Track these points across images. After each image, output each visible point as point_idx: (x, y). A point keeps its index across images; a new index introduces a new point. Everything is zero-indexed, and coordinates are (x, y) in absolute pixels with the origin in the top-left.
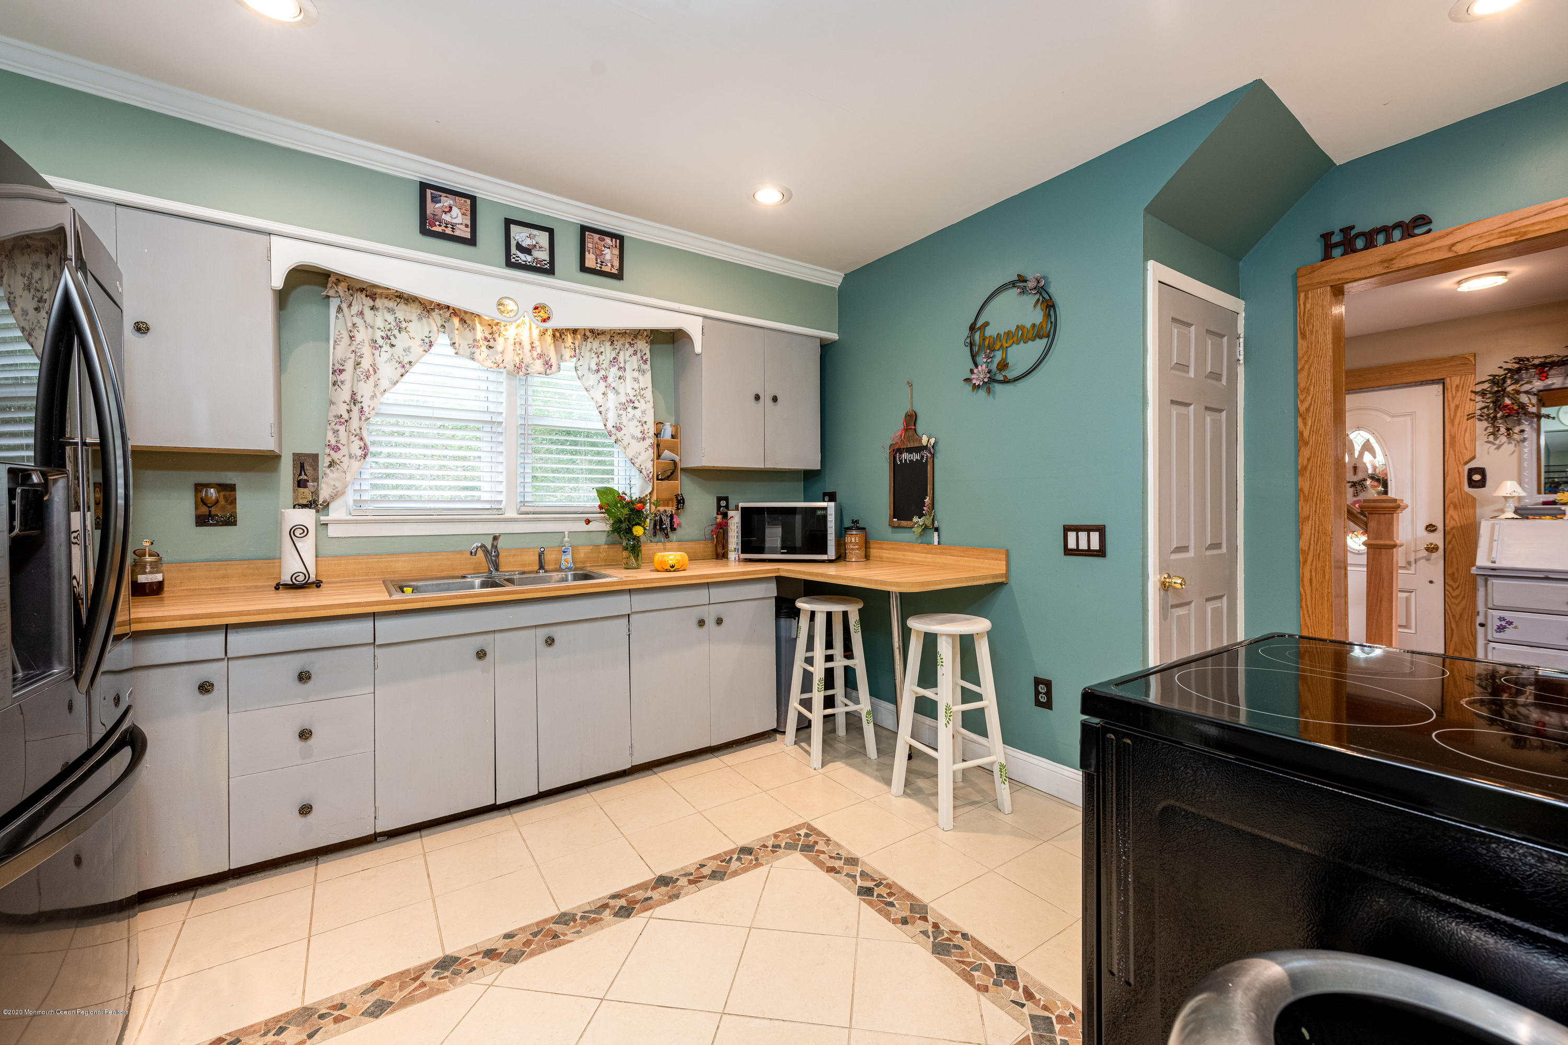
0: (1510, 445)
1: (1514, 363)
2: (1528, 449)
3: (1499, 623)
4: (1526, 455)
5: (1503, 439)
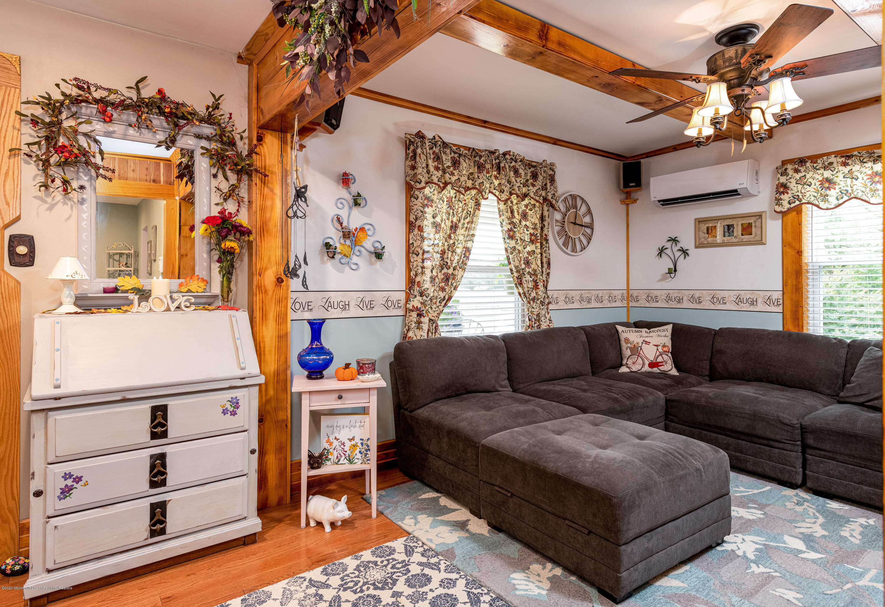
0: (65, 206)
1: (74, 85)
2: (87, 214)
3: (62, 484)
4: (85, 223)
5: (59, 195)
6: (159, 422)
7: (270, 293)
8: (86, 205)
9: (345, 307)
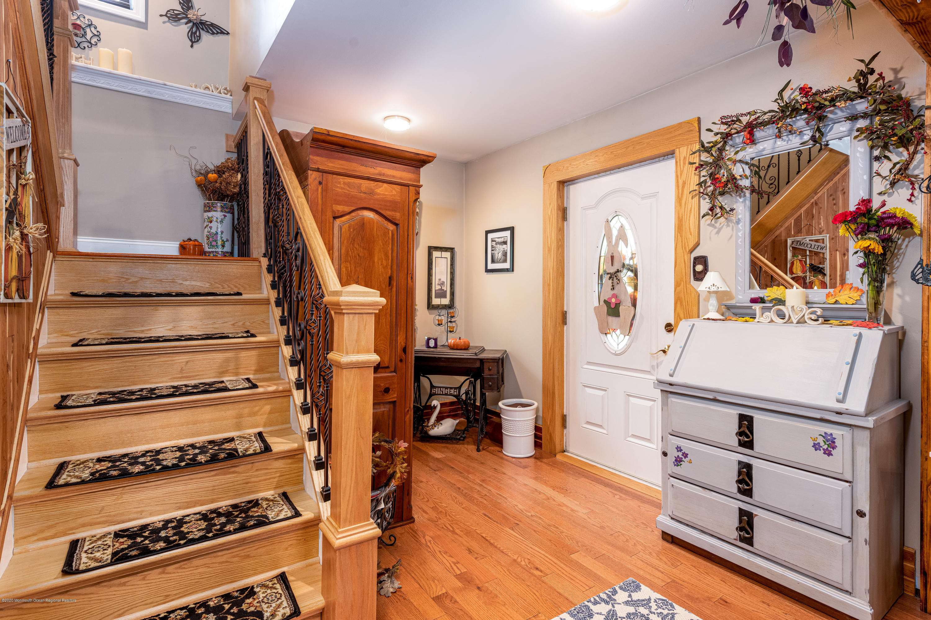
1: (721, 124)
3: (676, 453)
6: (744, 431)
8: (741, 224)
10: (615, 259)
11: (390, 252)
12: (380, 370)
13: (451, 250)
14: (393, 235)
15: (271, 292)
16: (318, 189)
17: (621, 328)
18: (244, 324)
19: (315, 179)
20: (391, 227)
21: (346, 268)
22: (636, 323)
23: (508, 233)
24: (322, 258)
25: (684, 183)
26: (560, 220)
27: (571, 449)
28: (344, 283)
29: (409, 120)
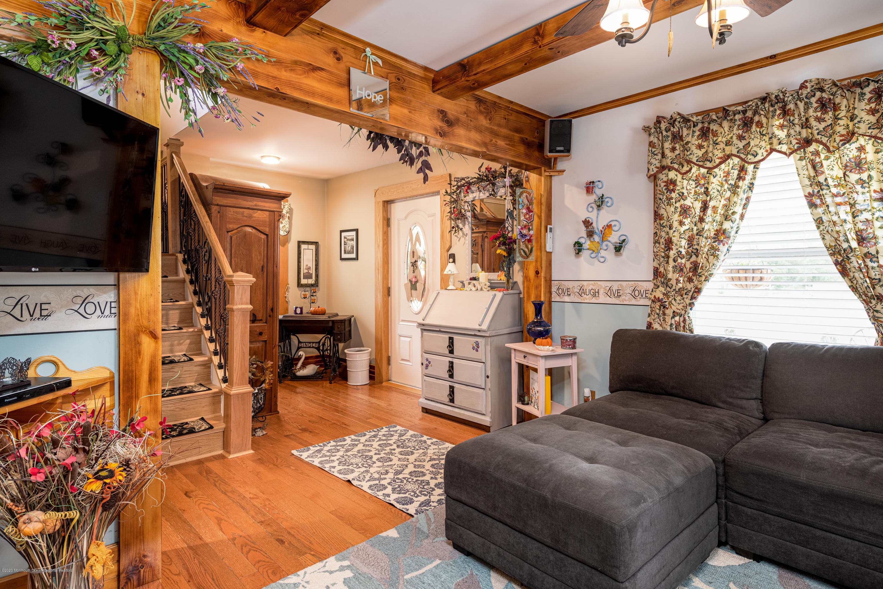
0: (463, 238)
2: (468, 241)
3: (426, 362)
4: (467, 245)
5: (461, 234)
6: (450, 346)
7: (532, 281)
8: (467, 237)
9: (595, 294)
10: (415, 254)
11: (262, 251)
12: (256, 322)
13: (316, 244)
14: (264, 241)
15: (186, 275)
16: (217, 216)
17: (417, 297)
18: (168, 295)
19: (216, 210)
20: (263, 236)
21: (235, 261)
22: (425, 294)
23: (354, 233)
24: (222, 258)
25: (444, 211)
26: (385, 227)
27: (393, 379)
28: (235, 271)
29: (279, 158)
